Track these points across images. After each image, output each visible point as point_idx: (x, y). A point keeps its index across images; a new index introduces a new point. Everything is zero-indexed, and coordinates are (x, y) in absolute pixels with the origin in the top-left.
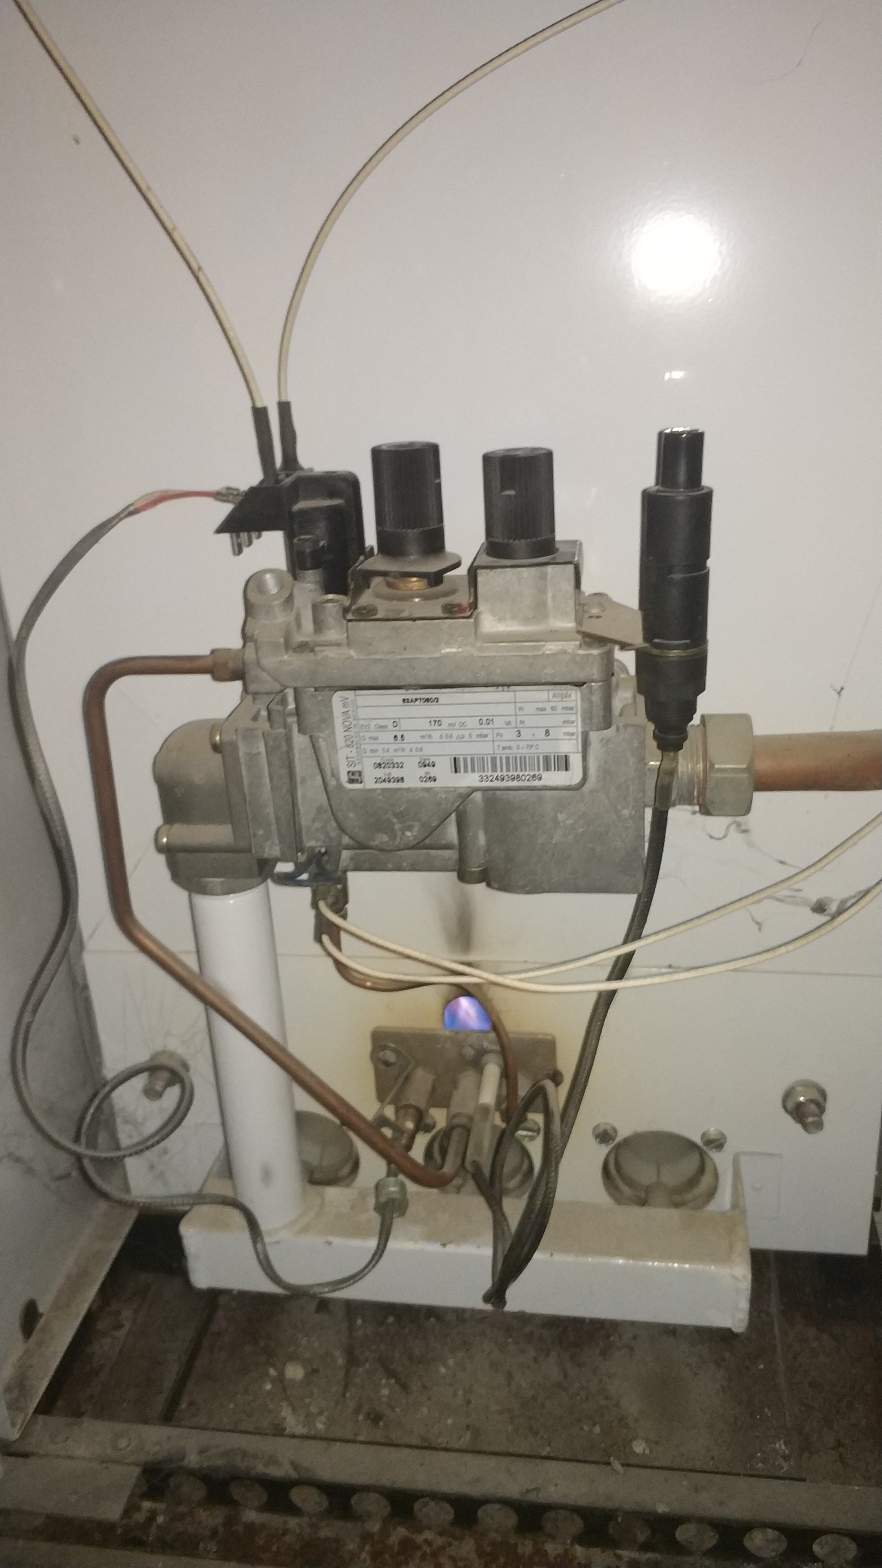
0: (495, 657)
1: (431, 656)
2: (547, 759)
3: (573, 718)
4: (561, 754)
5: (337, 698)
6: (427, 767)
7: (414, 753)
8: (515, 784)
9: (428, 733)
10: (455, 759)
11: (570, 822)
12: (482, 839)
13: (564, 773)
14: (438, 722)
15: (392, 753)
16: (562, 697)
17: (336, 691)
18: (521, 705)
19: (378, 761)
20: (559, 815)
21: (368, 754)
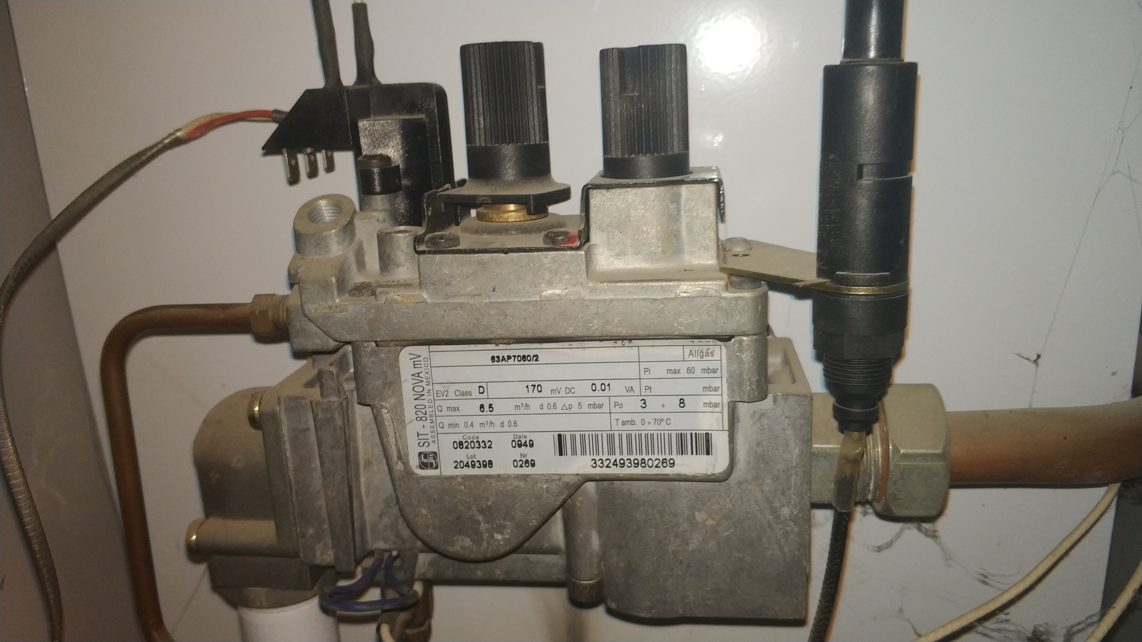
0: (612, 301)
1: (529, 299)
2: (681, 437)
3: (717, 383)
4: (700, 432)
5: (406, 354)
6: (523, 447)
7: (506, 428)
8: (639, 471)
9: (524, 401)
10: (560, 436)
11: (710, 522)
12: (595, 542)
13: (704, 457)
14: (537, 387)
15: (477, 428)
16: (702, 355)
17: (405, 346)
18: (647, 365)
19: (458, 438)
20: (697, 514)
21: (446, 429)
